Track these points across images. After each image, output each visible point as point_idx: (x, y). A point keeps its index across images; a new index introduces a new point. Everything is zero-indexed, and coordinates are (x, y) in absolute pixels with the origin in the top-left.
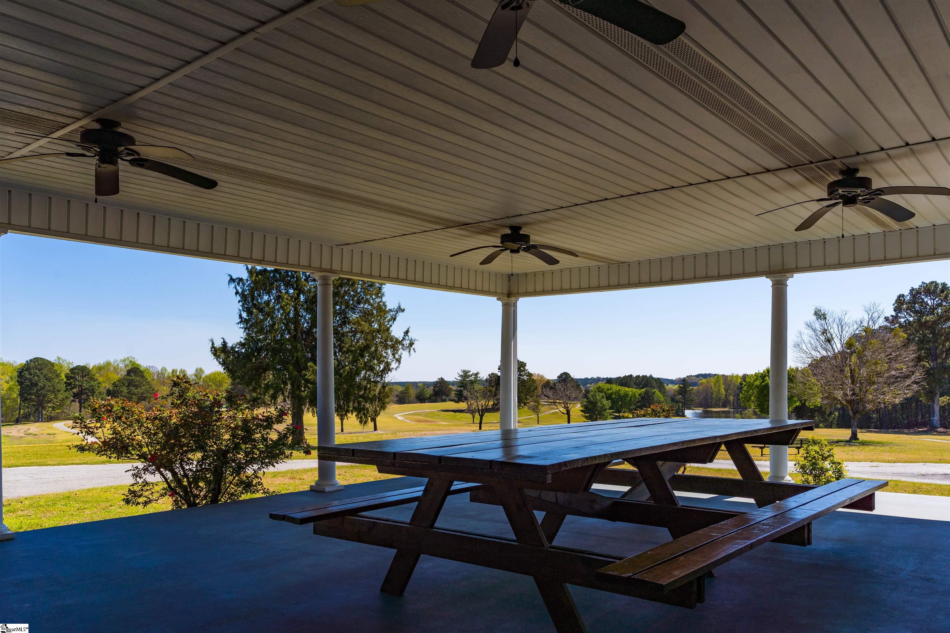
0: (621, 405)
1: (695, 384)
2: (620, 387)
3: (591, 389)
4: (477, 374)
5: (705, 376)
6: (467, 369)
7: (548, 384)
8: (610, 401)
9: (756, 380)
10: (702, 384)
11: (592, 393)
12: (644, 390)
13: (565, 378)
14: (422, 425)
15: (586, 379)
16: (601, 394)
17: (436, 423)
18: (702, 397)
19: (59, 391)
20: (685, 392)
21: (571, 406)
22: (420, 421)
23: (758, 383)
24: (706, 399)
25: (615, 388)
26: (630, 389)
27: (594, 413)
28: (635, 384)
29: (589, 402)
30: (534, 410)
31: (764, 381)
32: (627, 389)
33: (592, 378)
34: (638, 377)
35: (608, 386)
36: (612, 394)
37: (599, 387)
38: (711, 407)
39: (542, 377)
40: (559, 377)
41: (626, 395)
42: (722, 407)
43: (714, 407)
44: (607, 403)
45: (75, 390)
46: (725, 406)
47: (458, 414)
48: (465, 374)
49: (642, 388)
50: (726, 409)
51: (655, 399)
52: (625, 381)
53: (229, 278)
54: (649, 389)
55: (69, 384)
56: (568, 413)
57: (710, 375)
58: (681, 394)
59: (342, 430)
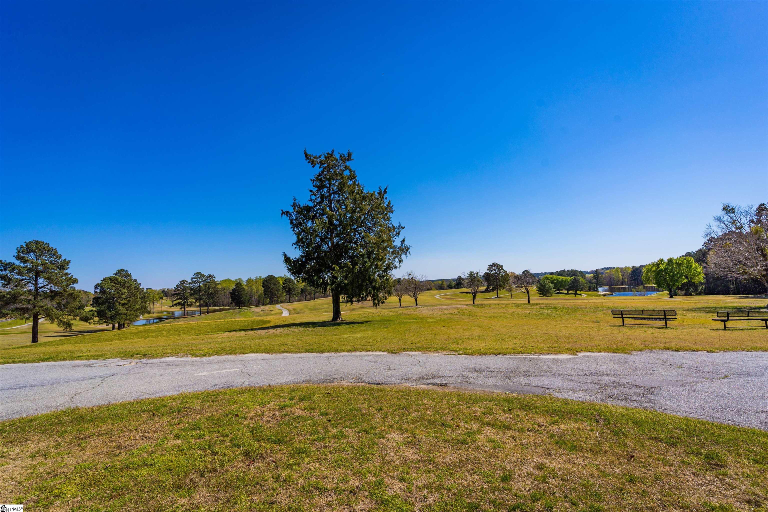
0: (560, 286)
1: (602, 273)
2: (558, 277)
3: (542, 278)
4: (477, 273)
5: (607, 269)
6: (472, 271)
7: (517, 277)
8: (553, 284)
9: (652, 267)
10: (607, 273)
11: (542, 281)
12: (573, 277)
13: (526, 273)
14: (448, 301)
15: (539, 273)
16: (548, 281)
17: (454, 300)
18: (608, 280)
19: (279, 290)
20: (598, 277)
21: (530, 287)
22: (448, 299)
23: (654, 269)
24: (610, 281)
25: (556, 277)
26: (564, 277)
27: (544, 291)
28: (567, 274)
29: (541, 285)
30: (509, 291)
31: (659, 267)
32: (562, 277)
33: (542, 273)
34: (568, 271)
35: (552, 276)
36: (554, 280)
37: (546, 277)
38: (614, 285)
39: (514, 273)
40: (523, 273)
41: (562, 281)
42: (621, 285)
43: (616, 285)
44: (552, 286)
45: (287, 290)
46: (623, 285)
47: (468, 294)
48: (471, 274)
49: (572, 276)
50: (624, 286)
51: (580, 282)
52: (561, 273)
53: (281, 212)
54: (576, 277)
55: (285, 287)
56: (528, 292)
57: (610, 268)
58: (595, 279)
59: (400, 306)
